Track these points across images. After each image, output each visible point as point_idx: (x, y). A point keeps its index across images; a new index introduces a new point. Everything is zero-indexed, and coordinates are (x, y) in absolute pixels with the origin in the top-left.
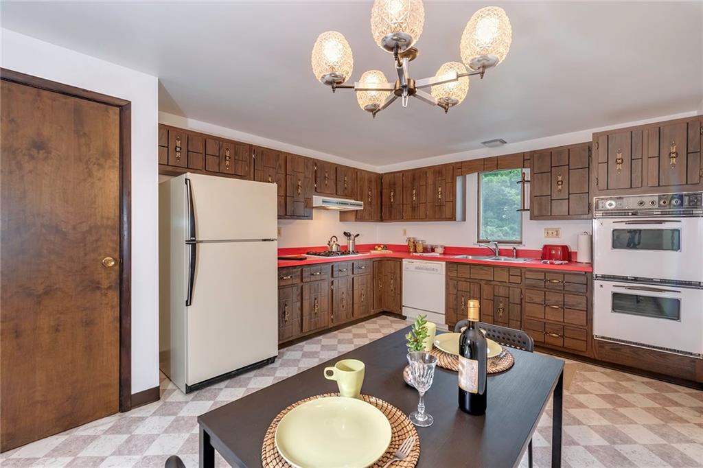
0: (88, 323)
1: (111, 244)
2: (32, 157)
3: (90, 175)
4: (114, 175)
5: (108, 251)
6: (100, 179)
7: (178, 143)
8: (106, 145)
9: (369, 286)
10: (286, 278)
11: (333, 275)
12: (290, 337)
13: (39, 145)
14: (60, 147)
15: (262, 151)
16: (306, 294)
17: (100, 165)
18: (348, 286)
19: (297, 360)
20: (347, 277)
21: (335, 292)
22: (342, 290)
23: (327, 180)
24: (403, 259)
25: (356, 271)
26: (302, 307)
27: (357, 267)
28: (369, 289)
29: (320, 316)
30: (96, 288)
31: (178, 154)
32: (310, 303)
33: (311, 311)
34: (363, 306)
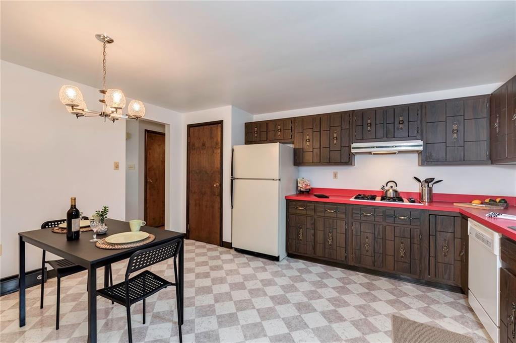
0: (213, 207)
1: (218, 178)
2: (202, 149)
3: (213, 152)
4: (219, 151)
5: (217, 181)
6: (216, 154)
7: (256, 129)
8: (217, 140)
9: (416, 241)
10: (300, 208)
11: (352, 217)
12: (304, 254)
13: (204, 145)
14: (208, 144)
15: (303, 119)
16: (320, 226)
17: (215, 148)
18: (376, 233)
19: (292, 268)
20: (375, 223)
21: (354, 233)
22: (368, 235)
23: (370, 126)
24: (469, 219)
25: (391, 220)
26: (314, 235)
27: (390, 216)
28: (416, 246)
29: (335, 249)
30: (215, 195)
31: (256, 135)
32: (324, 234)
33: (325, 241)
34: (403, 262)
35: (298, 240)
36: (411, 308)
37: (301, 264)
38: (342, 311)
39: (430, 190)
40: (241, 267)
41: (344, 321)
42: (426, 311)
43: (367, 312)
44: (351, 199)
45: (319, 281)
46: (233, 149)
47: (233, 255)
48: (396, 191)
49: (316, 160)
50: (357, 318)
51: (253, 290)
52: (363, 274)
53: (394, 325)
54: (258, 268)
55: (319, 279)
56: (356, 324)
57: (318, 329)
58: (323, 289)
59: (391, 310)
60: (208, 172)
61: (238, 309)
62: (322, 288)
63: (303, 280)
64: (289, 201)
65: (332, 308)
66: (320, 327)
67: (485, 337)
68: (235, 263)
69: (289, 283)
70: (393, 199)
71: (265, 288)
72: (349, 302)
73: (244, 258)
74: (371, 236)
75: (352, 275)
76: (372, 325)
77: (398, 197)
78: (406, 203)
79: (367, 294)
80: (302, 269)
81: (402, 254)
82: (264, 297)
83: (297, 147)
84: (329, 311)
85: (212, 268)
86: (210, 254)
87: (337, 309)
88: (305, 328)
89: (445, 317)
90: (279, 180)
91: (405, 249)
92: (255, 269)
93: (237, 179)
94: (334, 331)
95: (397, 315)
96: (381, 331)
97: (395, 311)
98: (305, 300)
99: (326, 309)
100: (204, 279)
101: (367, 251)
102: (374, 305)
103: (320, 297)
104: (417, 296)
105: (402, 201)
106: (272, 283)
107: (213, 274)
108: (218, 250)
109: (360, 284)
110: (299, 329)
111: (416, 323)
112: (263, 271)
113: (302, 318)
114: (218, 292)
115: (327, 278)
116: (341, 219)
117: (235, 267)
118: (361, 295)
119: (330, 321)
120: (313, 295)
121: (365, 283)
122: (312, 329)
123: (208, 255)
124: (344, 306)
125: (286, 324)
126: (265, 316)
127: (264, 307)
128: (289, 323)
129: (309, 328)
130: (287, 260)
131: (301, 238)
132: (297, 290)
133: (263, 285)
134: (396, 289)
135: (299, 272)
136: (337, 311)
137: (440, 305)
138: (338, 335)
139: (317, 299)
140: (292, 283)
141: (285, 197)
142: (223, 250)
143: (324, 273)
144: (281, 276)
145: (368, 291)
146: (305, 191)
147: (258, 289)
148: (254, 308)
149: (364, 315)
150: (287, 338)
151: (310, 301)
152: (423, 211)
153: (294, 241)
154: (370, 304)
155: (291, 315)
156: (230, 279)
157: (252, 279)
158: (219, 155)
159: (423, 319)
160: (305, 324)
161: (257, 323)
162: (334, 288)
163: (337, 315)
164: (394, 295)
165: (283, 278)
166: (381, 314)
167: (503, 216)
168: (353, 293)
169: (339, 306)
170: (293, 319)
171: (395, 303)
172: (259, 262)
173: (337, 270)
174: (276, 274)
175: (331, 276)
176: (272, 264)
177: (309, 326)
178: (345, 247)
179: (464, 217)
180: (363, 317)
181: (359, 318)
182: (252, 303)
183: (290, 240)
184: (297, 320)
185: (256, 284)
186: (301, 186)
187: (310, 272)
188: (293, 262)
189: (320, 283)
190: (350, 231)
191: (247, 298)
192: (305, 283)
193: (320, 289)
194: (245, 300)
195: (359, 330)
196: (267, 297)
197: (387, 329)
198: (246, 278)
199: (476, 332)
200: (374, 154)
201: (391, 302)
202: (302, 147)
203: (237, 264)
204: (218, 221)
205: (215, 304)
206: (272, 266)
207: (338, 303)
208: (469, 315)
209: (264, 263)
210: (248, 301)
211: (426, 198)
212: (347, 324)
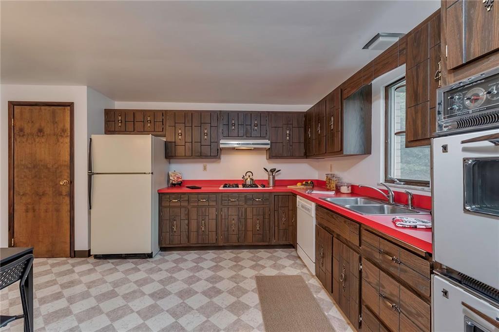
0: (58, 211)
1: (66, 174)
2: (38, 136)
3: (58, 141)
4: (68, 140)
5: (65, 177)
6: (62, 143)
7: (120, 118)
8: (64, 126)
9: (266, 217)
10: (174, 201)
11: (222, 203)
12: (179, 244)
13: (40, 131)
14: (48, 130)
15: (175, 114)
16: (194, 215)
17: (62, 136)
18: (240, 215)
19: (167, 261)
20: (239, 206)
21: (223, 217)
22: (233, 217)
23: (234, 126)
24: (297, 196)
25: (250, 202)
26: (188, 225)
27: (250, 199)
28: (267, 220)
29: (207, 234)
30: (60, 194)
31: (120, 124)
32: (198, 223)
33: (198, 227)
34: (259, 234)
35: (172, 231)
36: (266, 267)
37: (175, 255)
38: (219, 286)
39: (274, 177)
40: (107, 275)
41: (222, 293)
42: (275, 266)
43: (238, 280)
44: (220, 189)
45: (195, 266)
46: (91, 139)
47: (91, 264)
48: (252, 179)
49: (188, 153)
50: (231, 287)
51: (128, 294)
52: (230, 251)
53: (258, 283)
54: (129, 270)
55: (195, 264)
56: (231, 292)
57: (201, 308)
58: (201, 272)
59: (253, 273)
60: (49, 166)
61: (113, 320)
62: (199, 271)
63: (181, 269)
64: (161, 194)
65: (211, 285)
66: (203, 306)
67: (308, 273)
68: (97, 272)
69: (167, 276)
70: (251, 186)
71: (141, 288)
72: (222, 276)
73: (109, 265)
74: (236, 218)
75: (222, 254)
76: (243, 288)
77: (254, 184)
78: (260, 188)
79: (235, 266)
80: (177, 259)
81: (258, 228)
82: (142, 298)
83: (169, 140)
84: (208, 289)
85: (63, 286)
86: (56, 270)
87: (215, 285)
88: (190, 311)
89: (286, 267)
90: (152, 173)
91: (260, 224)
92: (126, 272)
93: (97, 174)
94: (215, 304)
95: (258, 275)
96: (249, 291)
97: (257, 272)
98: (186, 286)
99: (205, 288)
100: (55, 302)
101: (234, 230)
102: (242, 273)
103: (199, 279)
104: (268, 257)
105: (257, 187)
106: (149, 281)
107: (67, 292)
108: (68, 263)
109: (229, 259)
110: (185, 314)
111: (271, 276)
112: (136, 272)
113: (185, 303)
114: (80, 311)
115: (201, 262)
116: (213, 206)
117: (99, 276)
118: (231, 268)
119: (210, 297)
120: (191, 280)
121: (233, 258)
122: (197, 310)
123: (54, 272)
124: (220, 281)
125: (171, 314)
126: (147, 316)
127: (145, 307)
128: (174, 312)
129: (193, 309)
130: (160, 254)
131: (175, 230)
132: (175, 280)
133: (138, 286)
134: (254, 256)
135: (175, 263)
136: (215, 287)
137: (281, 260)
138: (219, 306)
139: (196, 282)
140: (170, 275)
141: (158, 191)
142: (76, 261)
143: (198, 258)
144: (158, 272)
145: (236, 263)
146: (177, 184)
147: (134, 292)
148: (133, 311)
149: (236, 283)
150: (175, 326)
151: (191, 286)
152: (270, 193)
153: (168, 233)
154: (239, 273)
155: (175, 305)
156: (94, 291)
157: (124, 284)
158: (68, 145)
159: (273, 272)
160: (190, 307)
161: (140, 325)
162: (208, 269)
163: (216, 290)
164: (254, 261)
165: (160, 272)
166: (247, 278)
167: (314, 192)
168: (225, 268)
169: (216, 282)
170: (178, 307)
171: (255, 267)
172: (129, 264)
173: (209, 253)
174: (151, 271)
175: (205, 259)
176: (144, 263)
177: (194, 308)
178: (216, 231)
179: (294, 195)
180: (235, 285)
181: (233, 287)
182: (129, 307)
183: (163, 234)
184: (181, 307)
185: (129, 287)
186: (173, 179)
187: (186, 260)
188: (167, 255)
189: (196, 268)
190: (220, 216)
191: (122, 305)
192: (182, 272)
193: (197, 273)
194: (119, 308)
195: (234, 296)
196: (146, 296)
197: (253, 288)
198: (116, 284)
199: (302, 271)
200: (236, 149)
201: (253, 267)
202: (174, 141)
203: (100, 272)
204: (68, 226)
205: (80, 325)
206: (145, 265)
207: (214, 280)
208: (298, 261)
209: (136, 264)
210: (124, 307)
211: (271, 184)
212: (225, 294)
